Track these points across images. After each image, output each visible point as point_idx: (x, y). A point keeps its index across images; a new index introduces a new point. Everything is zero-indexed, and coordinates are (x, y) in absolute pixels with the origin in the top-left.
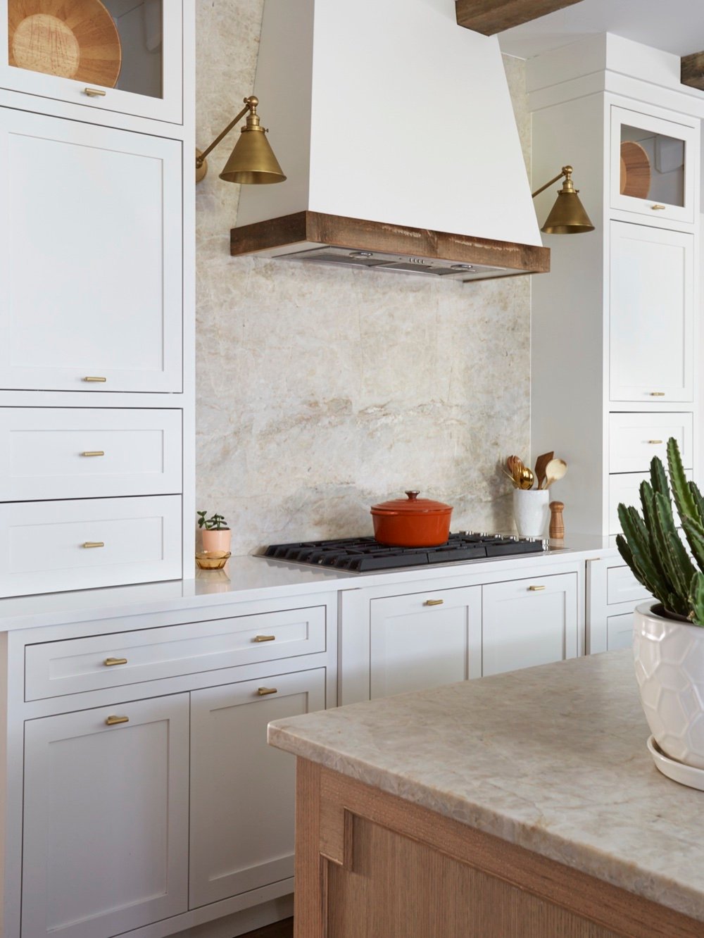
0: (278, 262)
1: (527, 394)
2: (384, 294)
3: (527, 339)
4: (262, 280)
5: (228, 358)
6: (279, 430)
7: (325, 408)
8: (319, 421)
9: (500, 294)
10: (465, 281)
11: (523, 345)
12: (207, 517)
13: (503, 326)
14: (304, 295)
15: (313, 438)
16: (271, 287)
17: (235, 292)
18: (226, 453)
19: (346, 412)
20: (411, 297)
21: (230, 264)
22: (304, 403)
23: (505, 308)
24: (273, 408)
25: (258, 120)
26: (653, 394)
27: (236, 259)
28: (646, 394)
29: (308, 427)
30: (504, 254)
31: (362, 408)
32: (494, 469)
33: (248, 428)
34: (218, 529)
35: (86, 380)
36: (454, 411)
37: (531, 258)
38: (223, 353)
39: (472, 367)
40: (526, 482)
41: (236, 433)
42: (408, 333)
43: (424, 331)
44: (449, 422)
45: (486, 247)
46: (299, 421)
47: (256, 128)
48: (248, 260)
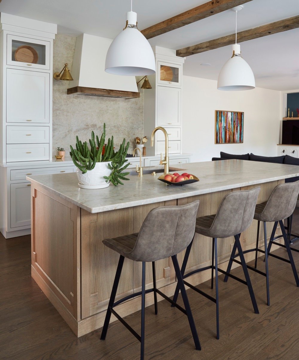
0: (79, 96)
1: (143, 123)
2: (105, 102)
3: (143, 111)
4: (75, 99)
5: (66, 116)
6: (79, 131)
7: (90, 126)
8: (88, 129)
9: (135, 101)
10: (126, 99)
11: (142, 113)
12: (60, 148)
13: (136, 109)
14: (85, 102)
15: (87, 132)
16: (77, 101)
17: (68, 102)
18: (66, 135)
19: (95, 127)
20: (112, 103)
21: (67, 96)
22: (85, 125)
23: (137, 105)
24: (77, 126)
25: (68, 68)
26: (169, 124)
27: (68, 95)
28: (167, 124)
29: (86, 130)
30: (127, 94)
31: (99, 126)
32: (134, 140)
33: (71, 130)
34: (62, 151)
35: (27, 121)
36: (123, 127)
37: (135, 95)
38: (65, 115)
39: (128, 117)
40: (138, 143)
41: (68, 131)
42: (111, 110)
43: (115, 110)
44: (121, 130)
45: (123, 93)
46: (84, 129)
47: (67, 70)
48: (71, 95)
